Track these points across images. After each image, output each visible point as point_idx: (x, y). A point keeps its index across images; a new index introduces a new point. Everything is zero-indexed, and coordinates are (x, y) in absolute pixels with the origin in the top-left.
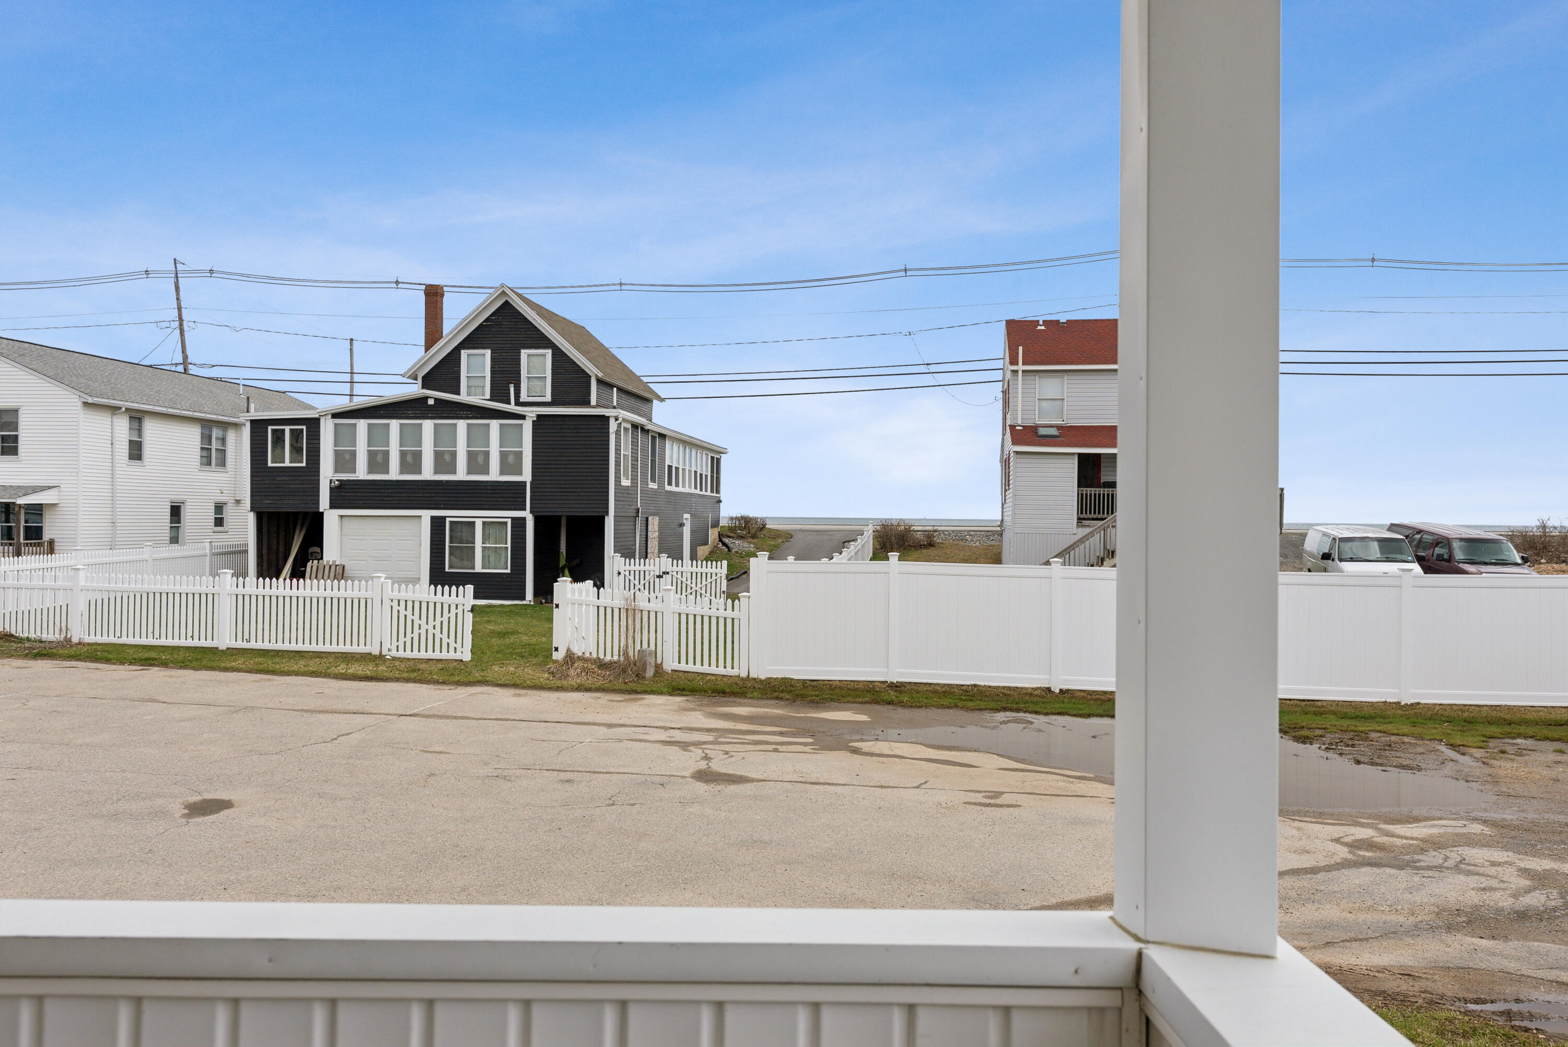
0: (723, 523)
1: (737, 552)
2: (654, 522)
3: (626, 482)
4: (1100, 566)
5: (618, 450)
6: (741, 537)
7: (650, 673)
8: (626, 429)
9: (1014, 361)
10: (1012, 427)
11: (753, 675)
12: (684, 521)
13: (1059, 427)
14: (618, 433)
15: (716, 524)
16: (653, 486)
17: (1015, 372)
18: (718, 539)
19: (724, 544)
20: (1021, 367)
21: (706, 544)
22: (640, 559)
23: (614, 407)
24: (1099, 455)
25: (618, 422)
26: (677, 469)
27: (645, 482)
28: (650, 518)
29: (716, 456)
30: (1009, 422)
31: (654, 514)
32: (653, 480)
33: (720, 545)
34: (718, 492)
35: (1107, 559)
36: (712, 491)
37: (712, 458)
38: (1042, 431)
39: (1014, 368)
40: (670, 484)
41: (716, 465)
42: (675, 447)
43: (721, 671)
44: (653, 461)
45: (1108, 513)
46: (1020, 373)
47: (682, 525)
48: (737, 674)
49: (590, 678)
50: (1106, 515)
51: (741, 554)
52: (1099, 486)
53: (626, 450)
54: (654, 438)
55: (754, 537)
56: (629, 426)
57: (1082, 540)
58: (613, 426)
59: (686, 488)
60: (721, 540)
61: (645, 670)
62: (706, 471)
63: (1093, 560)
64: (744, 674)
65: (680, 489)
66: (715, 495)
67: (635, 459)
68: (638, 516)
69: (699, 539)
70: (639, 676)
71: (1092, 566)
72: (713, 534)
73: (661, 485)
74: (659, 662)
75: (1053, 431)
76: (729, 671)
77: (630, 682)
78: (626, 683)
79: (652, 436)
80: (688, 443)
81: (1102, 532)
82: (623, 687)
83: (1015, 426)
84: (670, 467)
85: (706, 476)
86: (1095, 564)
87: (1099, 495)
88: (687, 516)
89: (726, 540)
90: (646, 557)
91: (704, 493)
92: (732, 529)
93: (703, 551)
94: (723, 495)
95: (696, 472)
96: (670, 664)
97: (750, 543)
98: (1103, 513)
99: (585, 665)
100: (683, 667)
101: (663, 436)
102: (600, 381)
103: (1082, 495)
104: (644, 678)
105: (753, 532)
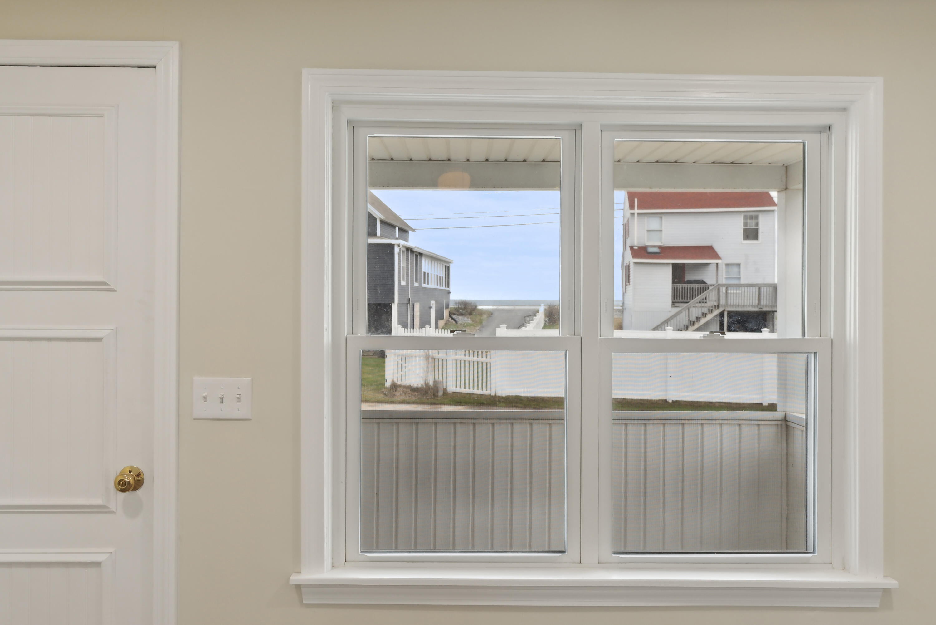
0: (451, 306)
1: (461, 324)
2: (417, 307)
3: (403, 283)
4: (686, 331)
5: (399, 264)
6: (462, 314)
7: (441, 393)
8: (403, 251)
9: (632, 207)
10: (631, 248)
11: (499, 394)
12: (432, 306)
13: (660, 247)
14: (399, 254)
15: (447, 307)
16: (416, 284)
17: (633, 214)
18: (449, 316)
19: (453, 319)
20: (636, 211)
21: (443, 319)
22: (410, 329)
23: (397, 239)
24: (684, 264)
25: (399, 247)
26: (428, 274)
27: (412, 283)
28: (415, 304)
29: (448, 265)
30: (629, 244)
31: (417, 302)
32: (416, 281)
33: (450, 319)
34: (448, 287)
35: (690, 327)
36: (445, 287)
37: (446, 266)
38: (650, 250)
39: (632, 211)
40: (424, 283)
41: (447, 269)
42: (427, 261)
43: (480, 392)
44: (416, 270)
45: (690, 299)
46: (636, 215)
47: (431, 308)
48: (489, 394)
49: (407, 396)
50: (689, 300)
51: (464, 325)
52: (684, 283)
53: (402, 264)
54: (416, 256)
55: (470, 314)
56: (404, 249)
57: (675, 315)
58: (396, 250)
59: (432, 285)
60: (450, 316)
61: (438, 391)
62: (442, 274)
63: (682, 327)
64: (493, 394)
65: (430, 286)
66: (447, 289)
67: (407, 269)
68: (409, 303)
69: (439, 316)
70: (435, 395)
71: (681, 330)
72: (446, 313)
73: (420, 284)
74: (445, 387)
75: (656, 250)
76: (485, 392)
77: (430, 398)
78: (428, 399)
79: (416, 254)
80: (434, 258)
81: (687, 310)
82: (427, 401)
83: (633, 247)
84: (424, 273)
85: (442, 277)
86: (683, 329)
87: (685, 288)
88: (433, 302)
89: (454, 316)
90: (413, 328)
91: (441, 288)
92: (457, 310)
93: (441, 323)
94: (451, 289)
95: (437, 275)
96: (452, 388)
97: (468, 318)
98: (687, 299)
99: (404, 390)
100: (458, 390)
101: (421, 254)
102: (382, 222)
103: (674, 288)
104: (438, 396)
105: (469, 311)
